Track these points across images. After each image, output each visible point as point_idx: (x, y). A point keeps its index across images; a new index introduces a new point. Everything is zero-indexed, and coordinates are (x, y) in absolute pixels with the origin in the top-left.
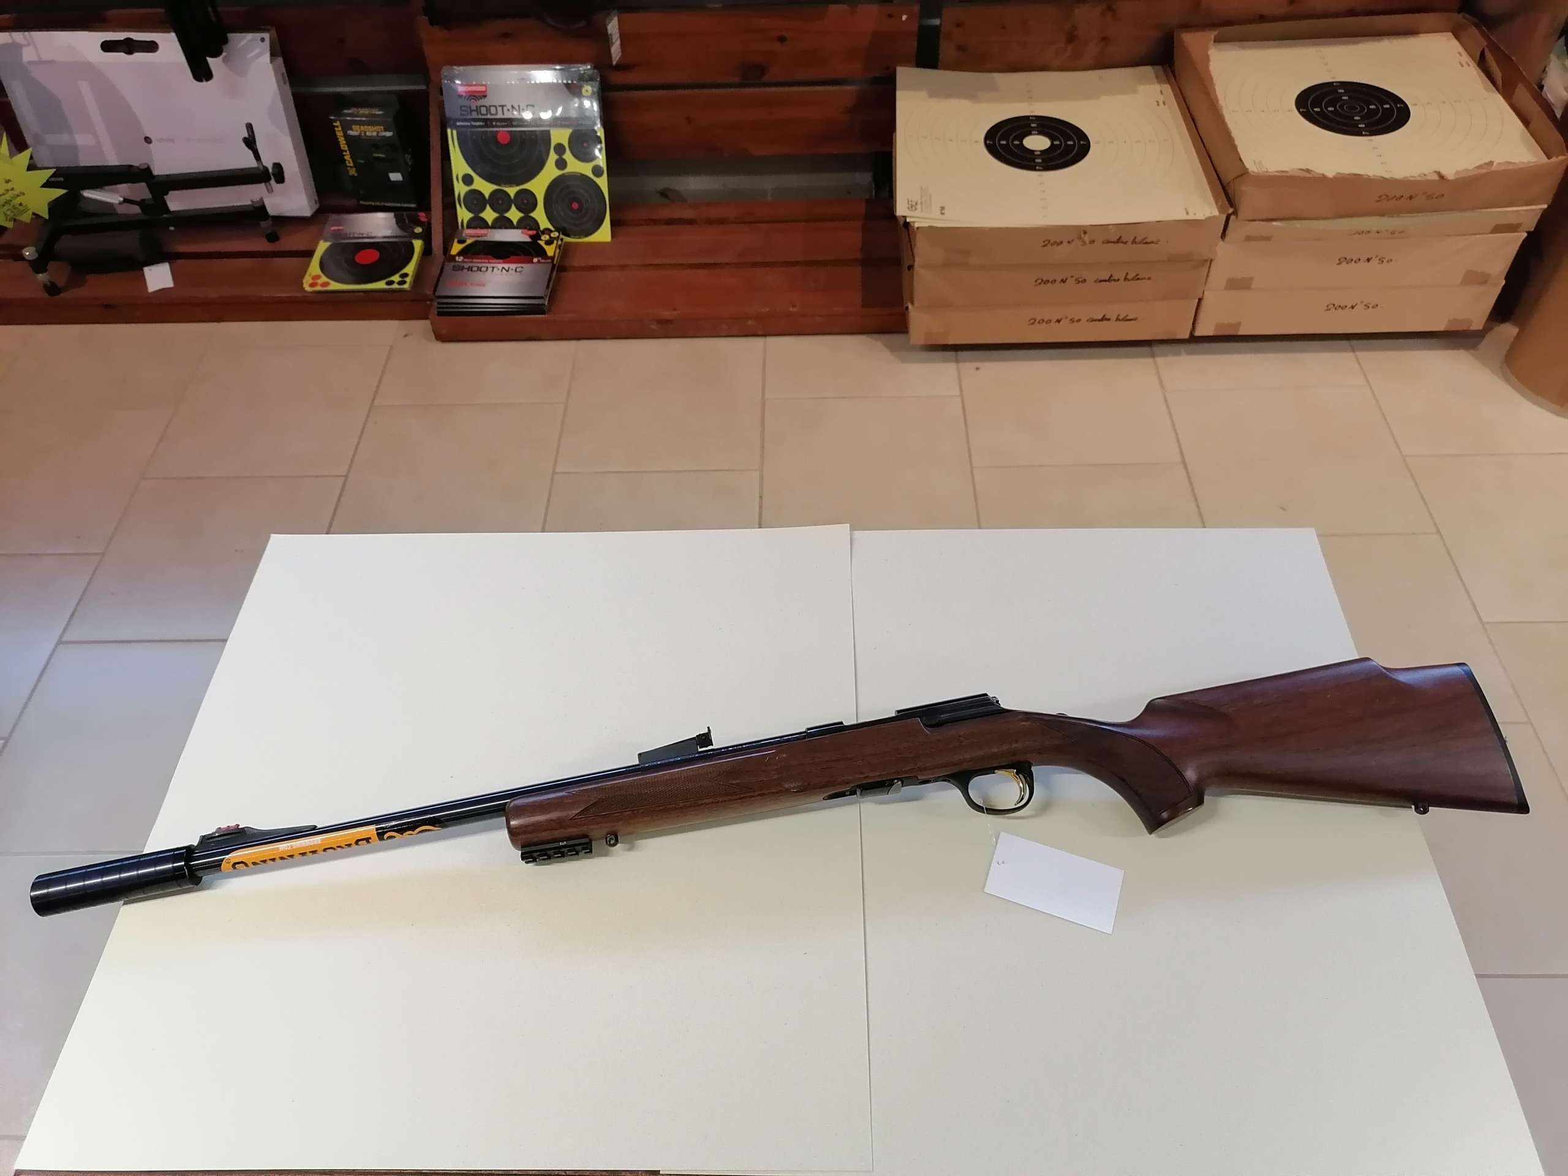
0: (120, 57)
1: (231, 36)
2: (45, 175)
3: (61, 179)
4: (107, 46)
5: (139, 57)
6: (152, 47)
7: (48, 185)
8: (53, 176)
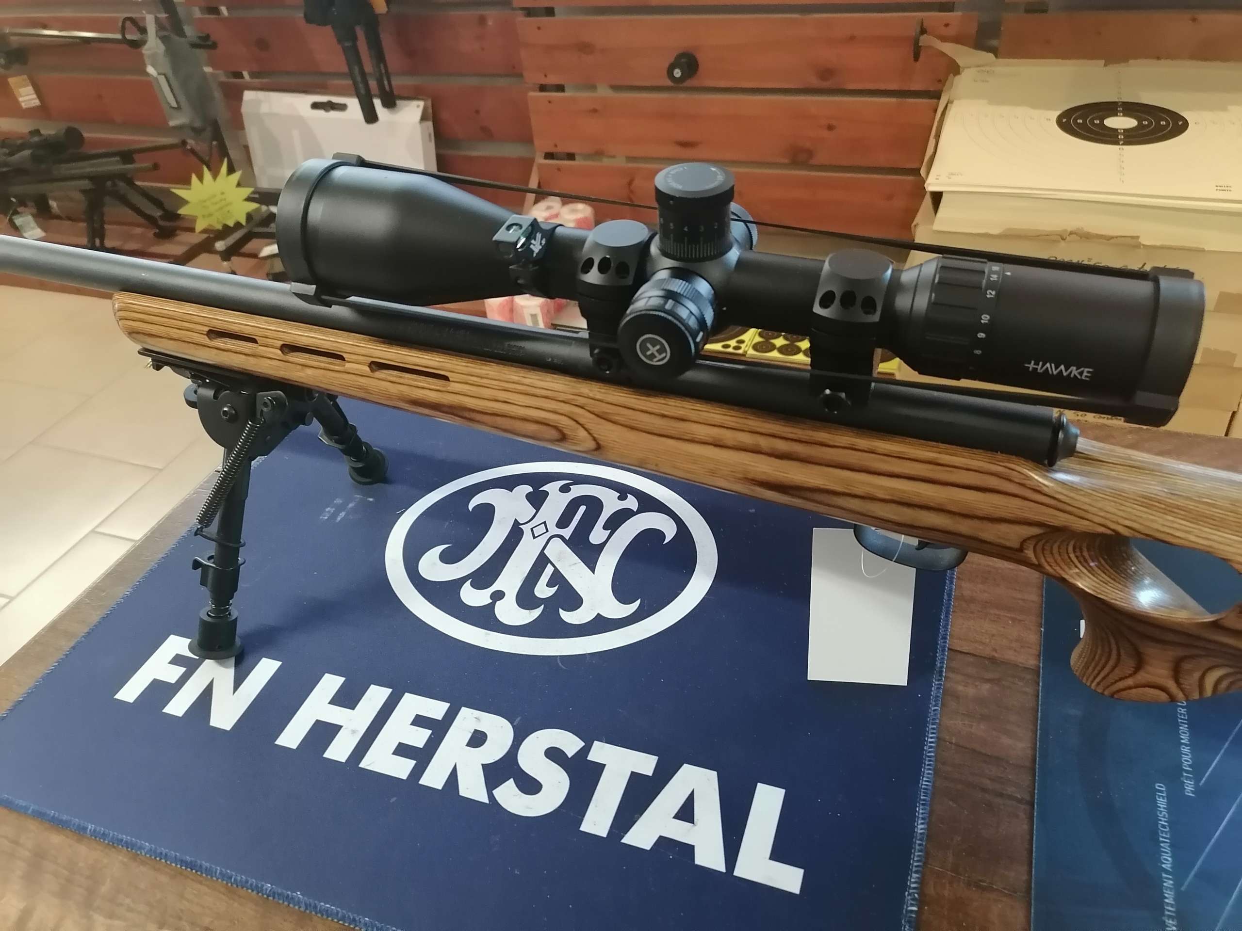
0: (320, 113)
1: (398, 102)
2: (247, 191)
3: (257, 196)
4: (315, 106)
5: (333, 114)
6: (342, 107)
7: (249, 199)
8: (254, 193)
